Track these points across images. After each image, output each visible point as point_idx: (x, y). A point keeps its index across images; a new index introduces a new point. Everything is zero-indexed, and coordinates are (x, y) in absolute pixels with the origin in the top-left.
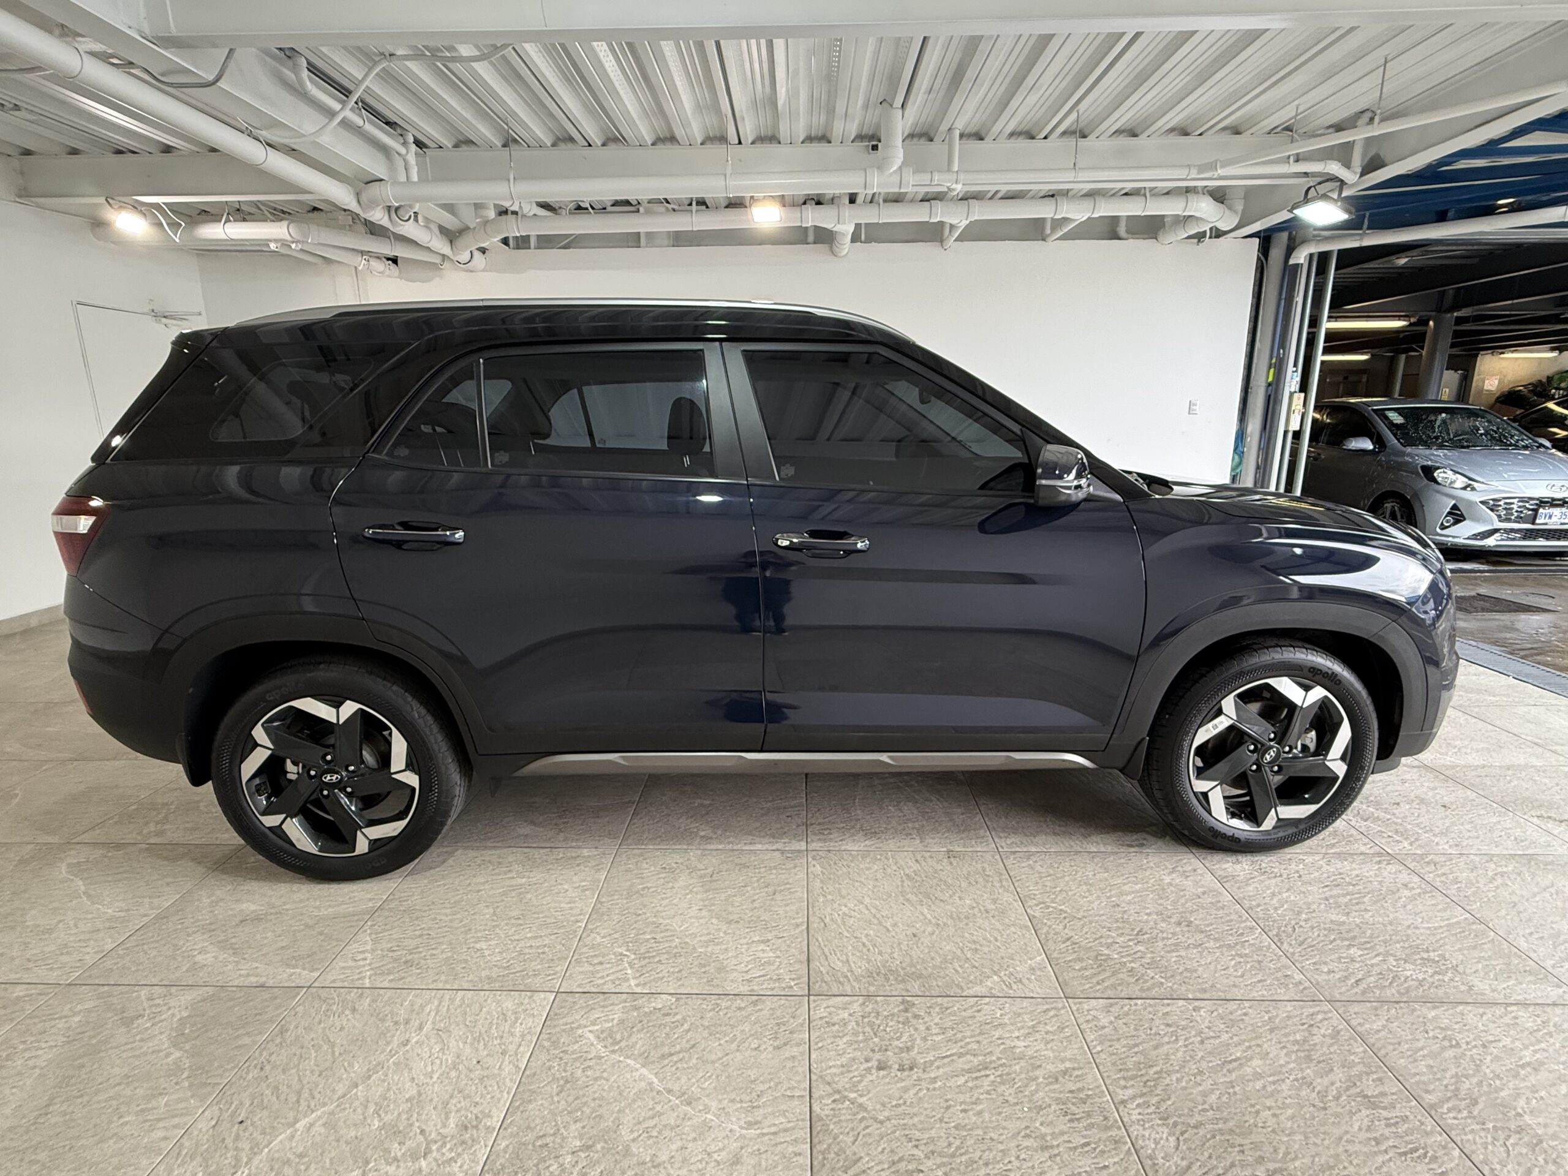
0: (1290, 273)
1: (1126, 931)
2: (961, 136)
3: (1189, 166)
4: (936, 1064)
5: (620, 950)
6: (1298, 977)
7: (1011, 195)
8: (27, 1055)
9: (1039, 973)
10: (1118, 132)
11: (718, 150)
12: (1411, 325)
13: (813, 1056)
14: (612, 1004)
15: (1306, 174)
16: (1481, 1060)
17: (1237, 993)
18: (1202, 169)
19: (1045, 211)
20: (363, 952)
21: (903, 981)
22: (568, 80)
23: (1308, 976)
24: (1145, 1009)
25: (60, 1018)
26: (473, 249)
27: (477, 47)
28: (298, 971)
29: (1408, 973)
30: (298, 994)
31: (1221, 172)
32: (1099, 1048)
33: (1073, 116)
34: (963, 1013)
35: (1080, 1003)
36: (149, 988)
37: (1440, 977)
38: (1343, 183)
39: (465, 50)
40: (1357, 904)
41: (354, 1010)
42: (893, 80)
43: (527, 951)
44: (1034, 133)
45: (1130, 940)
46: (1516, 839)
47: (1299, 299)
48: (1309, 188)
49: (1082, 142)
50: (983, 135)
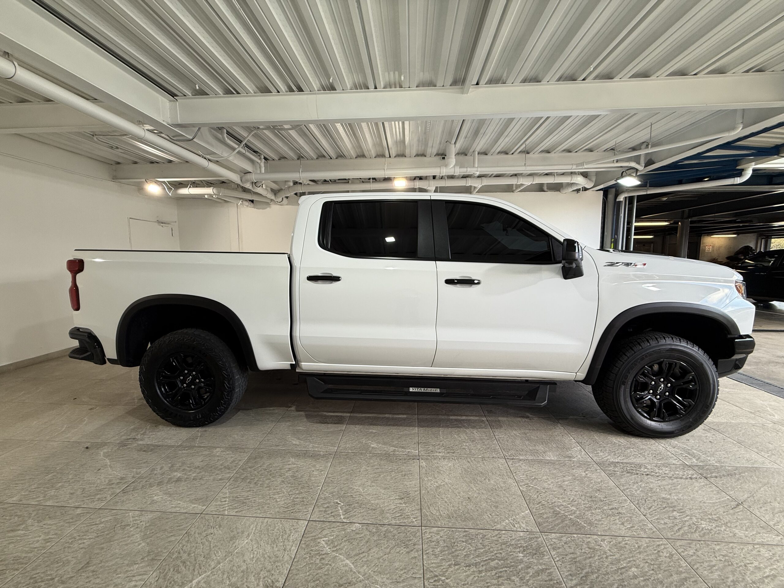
0: (617, 205)
1: (567, 499)
2: (478, 153)
3: (572, 164)
4: (482, 564)
5: (336, 501)
6: (650, 526)
7: (498, 175)
8: (80, 542)
9: (527, 519)
10: (542, 151)
11: (381, 160)
12: (671, 224)
13: (424, 557)
14: (333, 527)
15: (621, 167)
16: (745, 574)
17: (623, 533)
18: (577, 165)
19: (513, 181)
20: (224, 498)
21: (464, 521)
22: (324, 136)
23: (655, 525)
24: (578, 539)
25: (95, 524)
26: (283, 197)
27: (291, 125)
28: (196, 505)
29: (703, 526)
30: (197, 517)
31: (585, 166)
32: (558, 559)
33: (524, 146)
34: (493, 538)
35: (548, 535)
36: (134, 511)
37: (719, 528)
38: (637, 170)
39: (286, 127)
40: (675, 489)
41: (220, 526)
42: (451, 134)
43: (296, 500)
44: (508, 152)
45: (569, 504)
46: (747, 460)
47: (622, 215)
48: (623, 172)
49: (527, 155)
50: (487, 153)
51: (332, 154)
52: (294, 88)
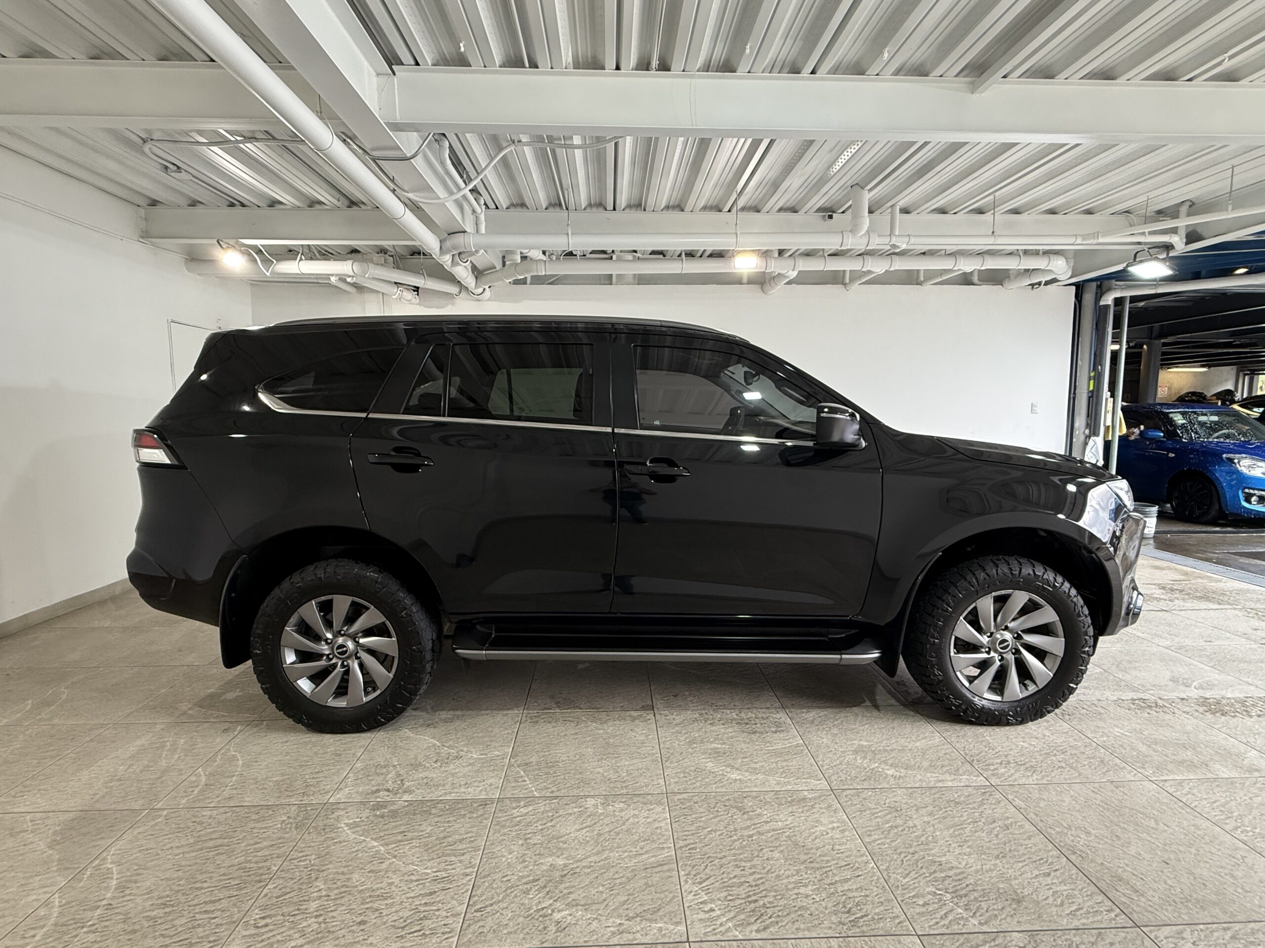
2: (901, 210)
3: (1075, 235)
18: (1084, 237)
31: (1101, 240)
50: (911, 210)
51: (622, 201)
52: (655, 63)
